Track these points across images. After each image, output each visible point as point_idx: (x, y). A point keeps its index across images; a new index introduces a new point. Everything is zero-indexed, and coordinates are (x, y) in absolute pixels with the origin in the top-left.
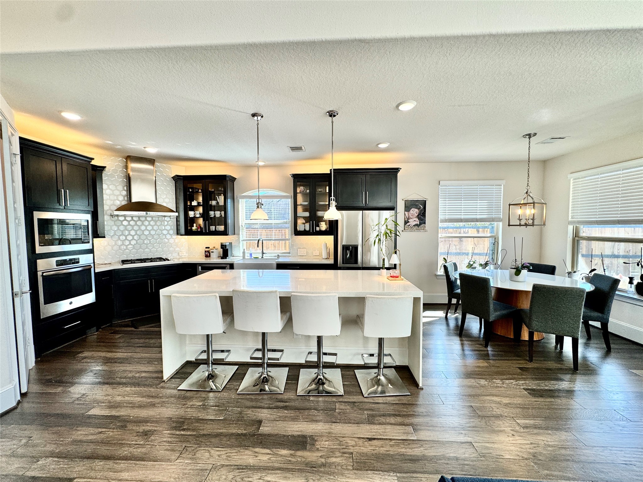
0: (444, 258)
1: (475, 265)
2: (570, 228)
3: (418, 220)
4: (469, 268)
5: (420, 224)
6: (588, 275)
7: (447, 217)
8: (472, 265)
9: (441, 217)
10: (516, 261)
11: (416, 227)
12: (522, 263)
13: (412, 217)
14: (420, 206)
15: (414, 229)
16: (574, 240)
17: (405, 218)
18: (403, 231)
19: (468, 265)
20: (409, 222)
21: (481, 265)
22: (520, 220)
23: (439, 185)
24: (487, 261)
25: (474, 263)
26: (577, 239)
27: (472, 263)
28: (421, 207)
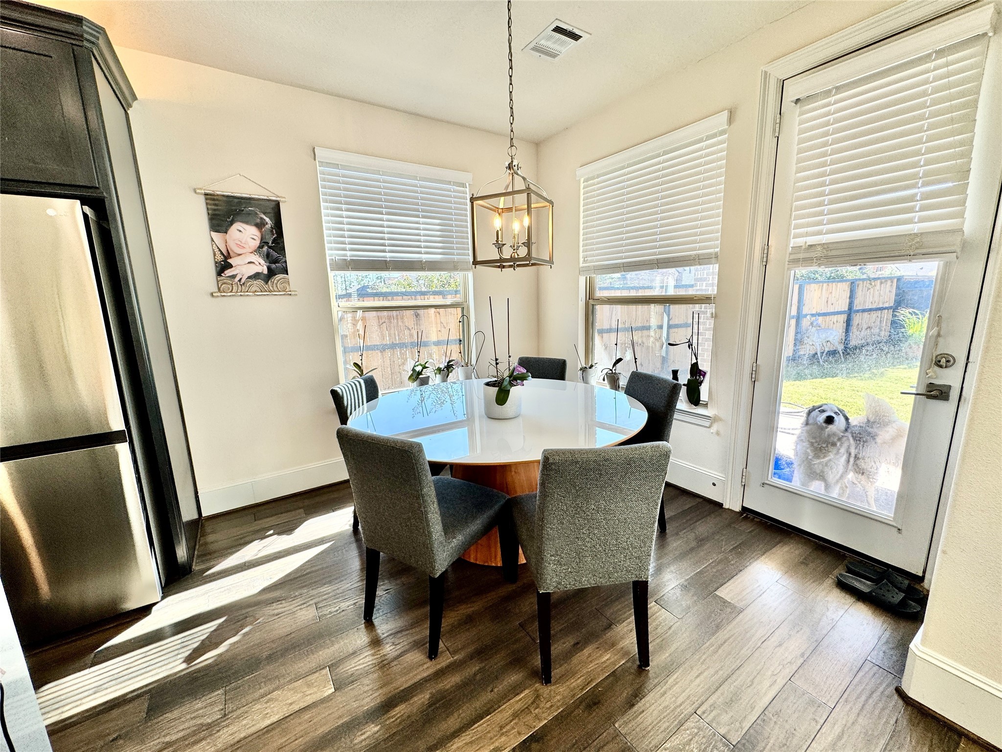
0: (356, 364)
1: (426, 373)
2: (582, 280)
3: (262, 262)
4: (415, 380)
5: (271, 273)
6: (611, 370)
7: (349, 255)
8: (420, 373)
9: (332, 254)
10: (497, 364)
11: (260, 282)
12: (511, 368)
13: (239, 251)
14: (262, 218)
15: (254, 289)
16: (587, 304)
17: (215, 255)
18: (212, 294)
19: (412, 375)
20: (230, 266)
21: (439, 370)
22: (500, 247)
23: (315, 159)
24: (450, 362)
25: (425, 367)
26: (591, 303)
27: (419, 369)
28: (267, 220)
